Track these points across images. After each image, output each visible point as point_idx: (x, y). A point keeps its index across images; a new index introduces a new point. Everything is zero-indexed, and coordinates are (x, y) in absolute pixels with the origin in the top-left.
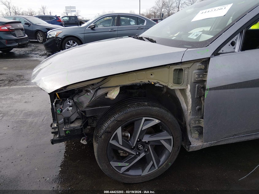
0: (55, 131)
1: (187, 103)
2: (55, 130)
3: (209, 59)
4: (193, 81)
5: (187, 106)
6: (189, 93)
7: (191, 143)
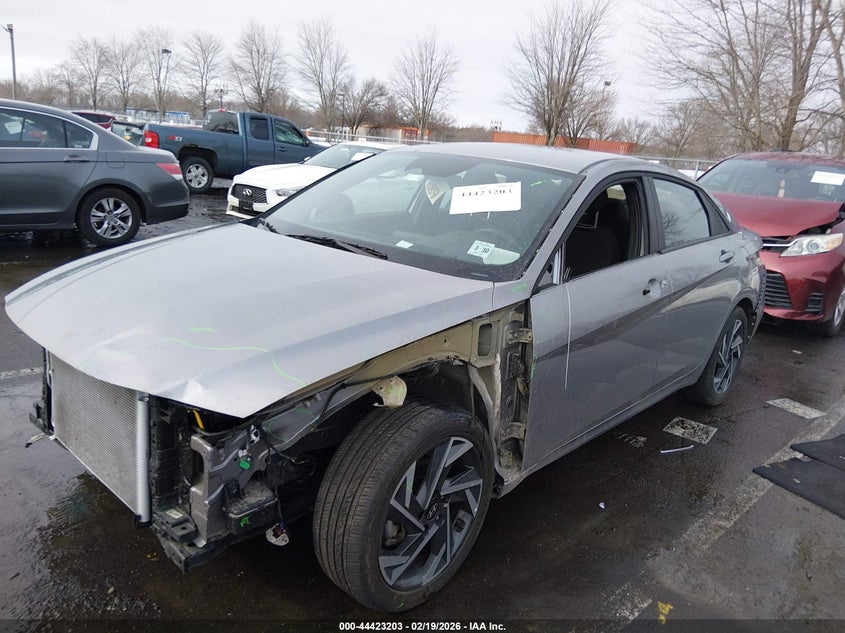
0: (185, 532)
1: (492, 392)
2: (184, 528)
3: (527, 301)
4: (504, 346)
5: (493, 400)
6: (497, 373)
7: (502, 479)
